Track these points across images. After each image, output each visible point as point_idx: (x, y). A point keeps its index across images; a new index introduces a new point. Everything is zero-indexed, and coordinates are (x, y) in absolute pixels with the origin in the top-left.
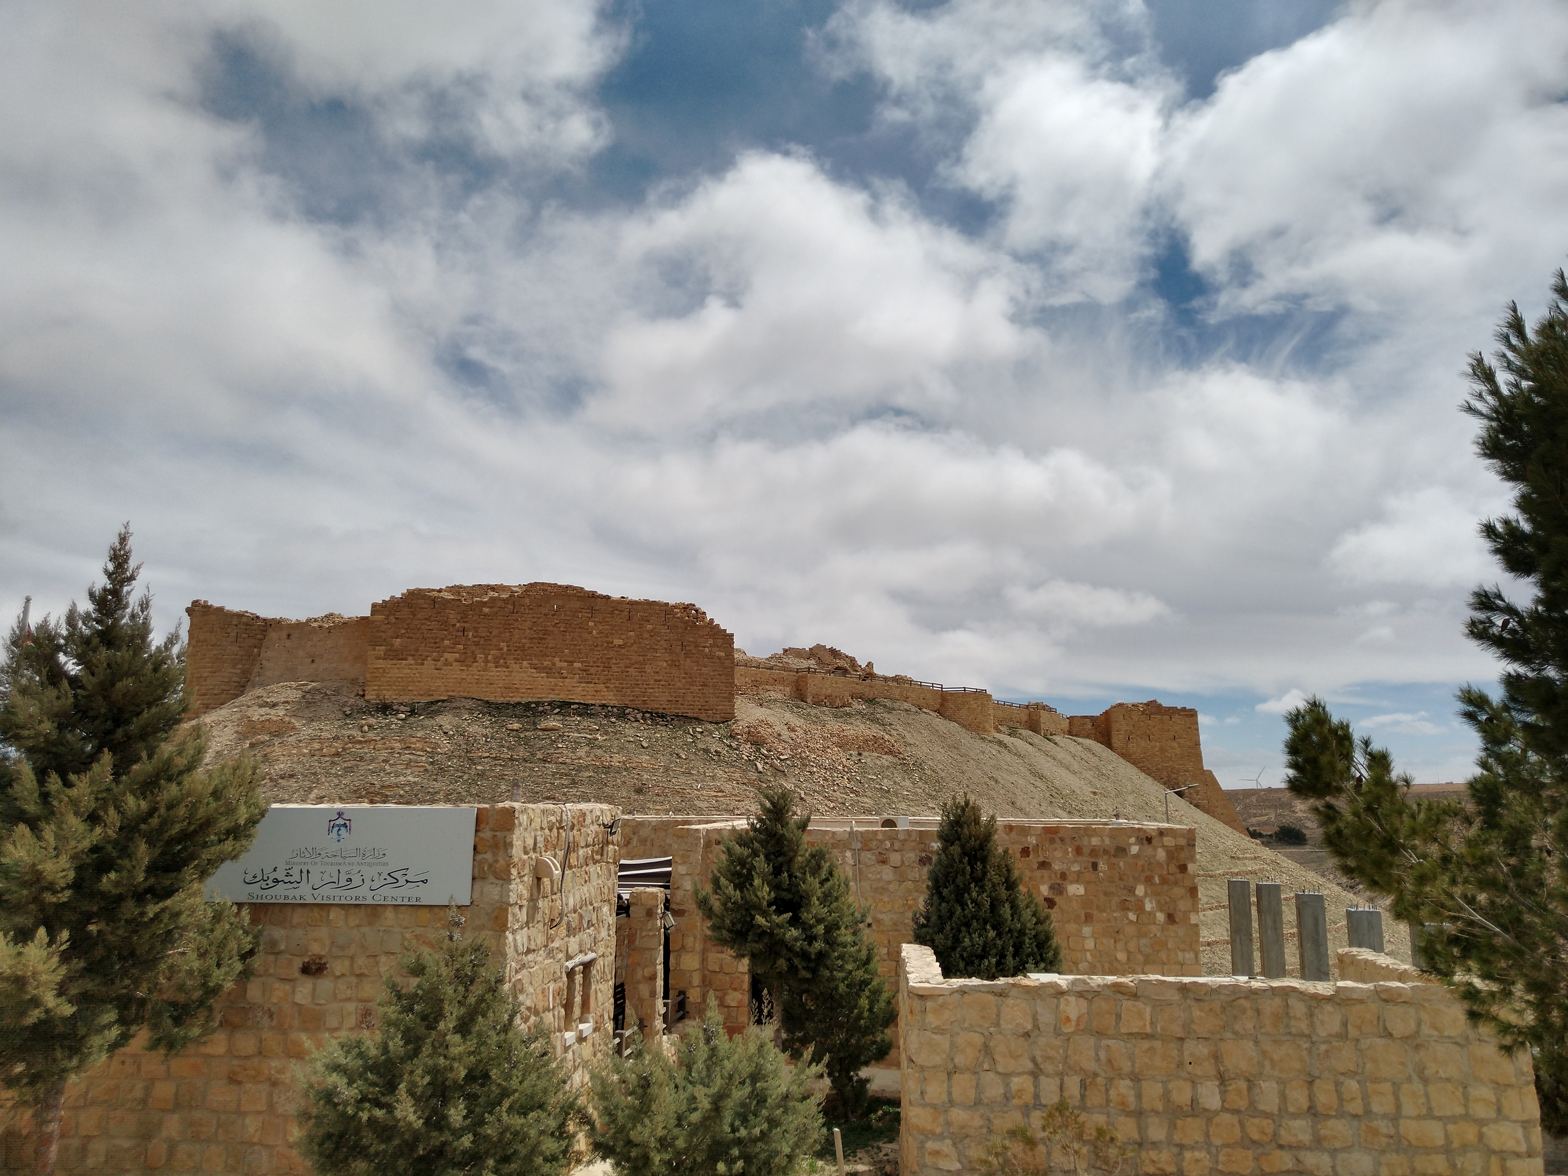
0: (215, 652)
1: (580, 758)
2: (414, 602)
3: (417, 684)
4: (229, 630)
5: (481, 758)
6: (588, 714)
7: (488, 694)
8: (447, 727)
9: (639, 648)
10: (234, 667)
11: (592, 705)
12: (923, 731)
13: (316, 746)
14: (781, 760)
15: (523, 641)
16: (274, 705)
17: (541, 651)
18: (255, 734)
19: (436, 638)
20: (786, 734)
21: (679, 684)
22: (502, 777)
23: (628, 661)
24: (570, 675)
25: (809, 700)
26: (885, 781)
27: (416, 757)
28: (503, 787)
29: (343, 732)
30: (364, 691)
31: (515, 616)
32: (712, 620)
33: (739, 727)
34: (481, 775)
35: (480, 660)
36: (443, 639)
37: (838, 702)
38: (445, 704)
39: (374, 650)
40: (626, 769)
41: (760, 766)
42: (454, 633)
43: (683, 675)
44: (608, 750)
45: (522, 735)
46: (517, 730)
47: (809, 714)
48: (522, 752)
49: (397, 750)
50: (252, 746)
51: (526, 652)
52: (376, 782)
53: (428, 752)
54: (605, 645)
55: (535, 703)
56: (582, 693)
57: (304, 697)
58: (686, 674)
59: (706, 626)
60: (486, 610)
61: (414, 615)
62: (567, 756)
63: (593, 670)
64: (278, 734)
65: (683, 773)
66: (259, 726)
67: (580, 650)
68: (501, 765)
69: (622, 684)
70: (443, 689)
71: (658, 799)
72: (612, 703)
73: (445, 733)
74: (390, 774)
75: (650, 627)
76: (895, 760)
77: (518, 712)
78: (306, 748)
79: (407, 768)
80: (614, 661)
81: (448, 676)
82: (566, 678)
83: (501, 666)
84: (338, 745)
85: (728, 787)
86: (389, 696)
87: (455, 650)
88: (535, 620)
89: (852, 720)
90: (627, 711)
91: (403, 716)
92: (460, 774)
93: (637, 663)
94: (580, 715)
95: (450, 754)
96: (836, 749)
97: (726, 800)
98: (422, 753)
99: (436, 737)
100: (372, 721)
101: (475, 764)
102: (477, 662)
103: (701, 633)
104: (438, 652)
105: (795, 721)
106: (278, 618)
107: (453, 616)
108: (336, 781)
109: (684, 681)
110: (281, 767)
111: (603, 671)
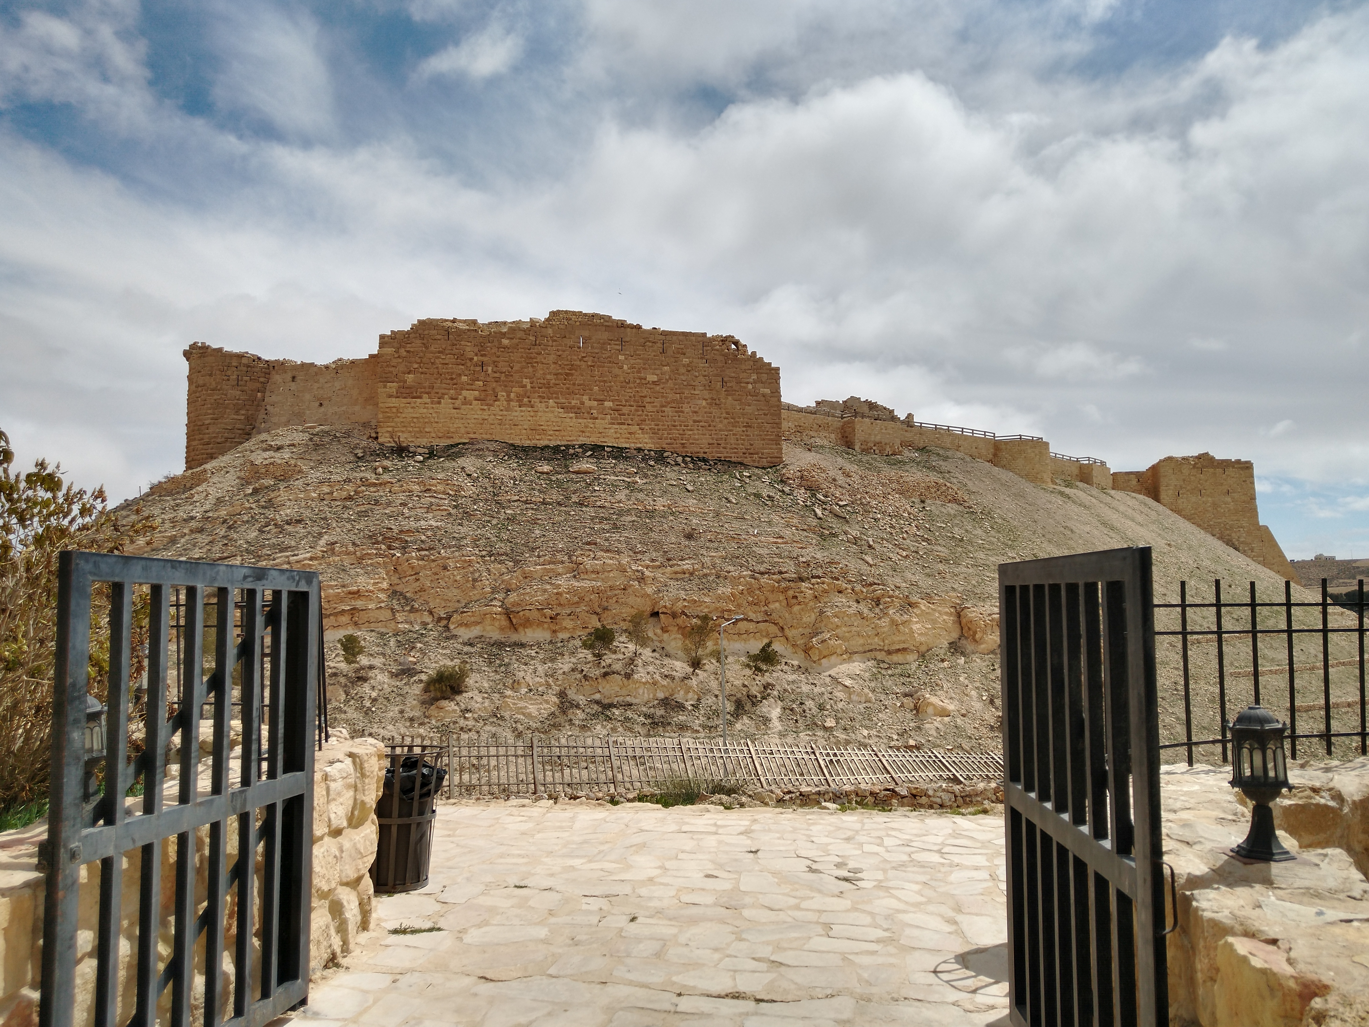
0: (216, 397)
1: (619, 502)
2: (426, 332)
3: (435, 425)
4: (229, 373)
5: (509, 501)
6: (623, 457)
7: (512, 436)
8: (470, 469)
9: (675, 384)
10: (237, 413)
11: (626, 448)
12: (984, 479)
13: (326, 489)
14: (840, 506)
15: (548, 377)
16: (279, 448)
17: (568, 389)
18: (259, 478)
19: (452, 373)
20: (841, 480)
21: (720, 426)
22: (535, 522)
23: (663, 400)
24: (600, 416)
25: (857, 448)
26: (956, 529)
27: (437, 500)
28: (537, 532)
29: (355, 474)
30: (377, 433)
31: (537, 349)
32: (754, 353)
33: (791, 471)
34: (511, 519)
35: (503, 399)
36: (460, 375)
37: (888, 450)
38: (466, 447)
39: (385, 387)
40: (672, 514)
41: (819, 512)
42: (472, 368)
43: (724, 415)
44: (650, 493)
45: (554, 478)
46: (547, 473)
47: (860, 461)
48: (554, 495)
49: (416, 494)
50: (256, 491)
51: (551, 389)
52: (393, 527)
53: (450, 495)
54: (638, 381)
55: (564, 446)
56: (615, 436)
57: (311, 439)
58: (728, 413)
59: (748, 360)
60: (505, 342)
61: (427, 348)
62: (604, 499)
63: (625, 410)
64: (284, 478)
65: (736, 518)
66: (263, 470)
67: (610, 387)
68: (532, 509)
69: (658, 425)
70: (463, 430)
71: (711, 545)
72: (648, 447)
73: (469, 475)
74: (409, 518)
75: (686, 361)
76: (961, 508)
77: (546, 455)
78: (314, 491)
79: (427, 512)
80: (648, 400)
81: (468, 416)
82: (596, 418)
83: (525, 405)
84: (350, 488)
85: (787, 533)
86: (405, 438)
87: (473, 387)
88: (560, 353)
89: (907, 467)
90: (665, 454)
91: (421, 458)
92: (488, 519)
93: (673, 401)
94: (615, 458)
95: (475, 496)
96: (897, 496)
97: (788, 547)
98: (444, 496)
99: (460, 480)
100: (387, 463)
101: (503, 508)
102: (498, 400)
103: (743, 367)
104: (456, 389)
105: (848, 467)
106: (281, 359)
107: (469, 349)
108: (349, 526)
109: (726, 421)
110: (287, 512)
111: (637, 411)
